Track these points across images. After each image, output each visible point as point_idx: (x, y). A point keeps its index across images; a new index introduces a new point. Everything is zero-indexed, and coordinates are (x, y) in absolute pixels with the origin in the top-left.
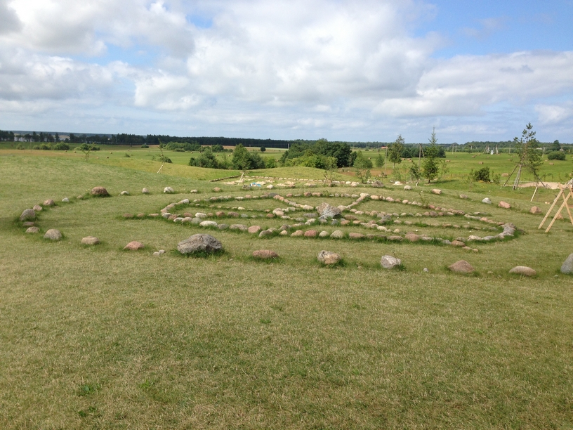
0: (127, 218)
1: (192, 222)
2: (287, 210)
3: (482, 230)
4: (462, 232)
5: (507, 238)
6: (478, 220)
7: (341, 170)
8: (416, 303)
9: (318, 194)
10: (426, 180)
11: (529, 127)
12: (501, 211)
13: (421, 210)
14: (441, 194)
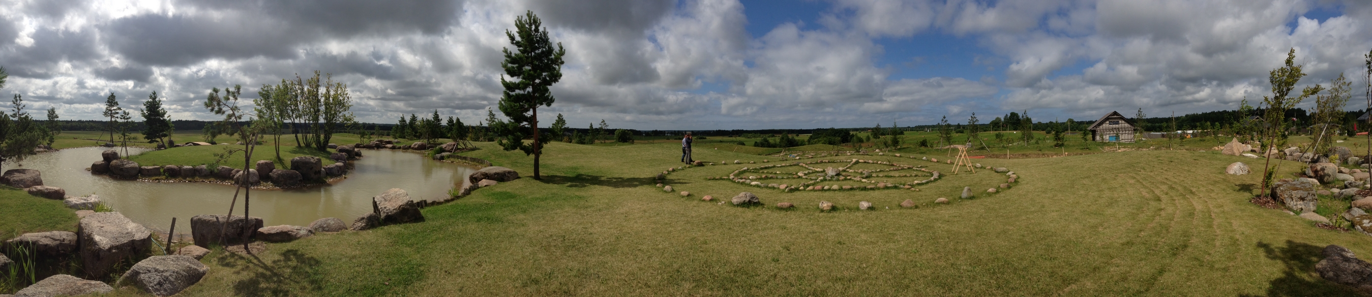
0: (710, 179)
1: (746, 183)
2: (806, 172)
3: (922, 176)
4: (911, 179)
5: (935, 180)
6: (920, 170)
7: (844, 144)
8: (878, 234)
9: (827, 161)
10: (894, 148)
11: (944, 118)
12: (933, 164)
13: (889, 167)
14: (900, 156)
